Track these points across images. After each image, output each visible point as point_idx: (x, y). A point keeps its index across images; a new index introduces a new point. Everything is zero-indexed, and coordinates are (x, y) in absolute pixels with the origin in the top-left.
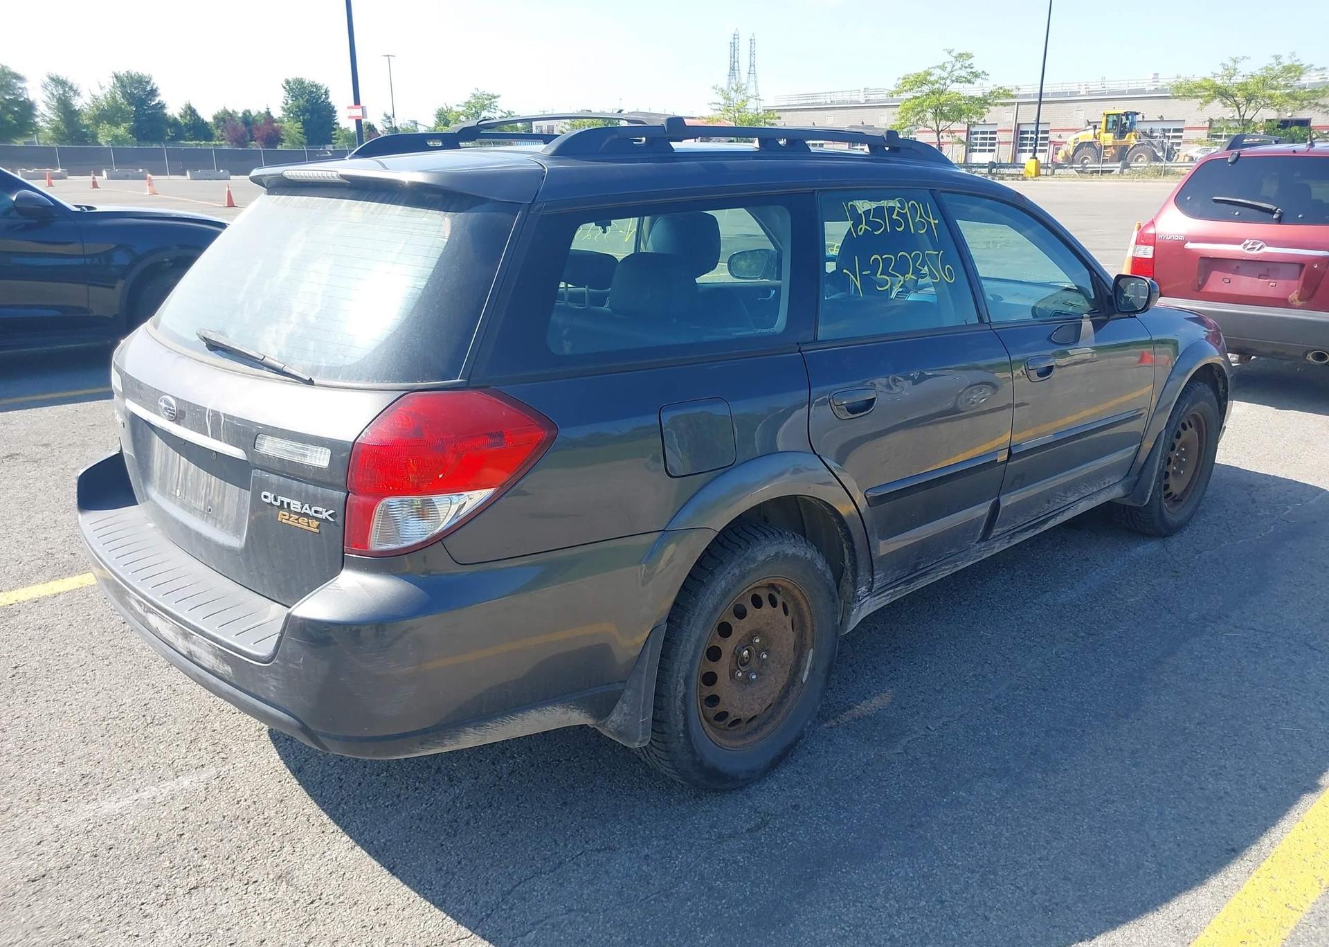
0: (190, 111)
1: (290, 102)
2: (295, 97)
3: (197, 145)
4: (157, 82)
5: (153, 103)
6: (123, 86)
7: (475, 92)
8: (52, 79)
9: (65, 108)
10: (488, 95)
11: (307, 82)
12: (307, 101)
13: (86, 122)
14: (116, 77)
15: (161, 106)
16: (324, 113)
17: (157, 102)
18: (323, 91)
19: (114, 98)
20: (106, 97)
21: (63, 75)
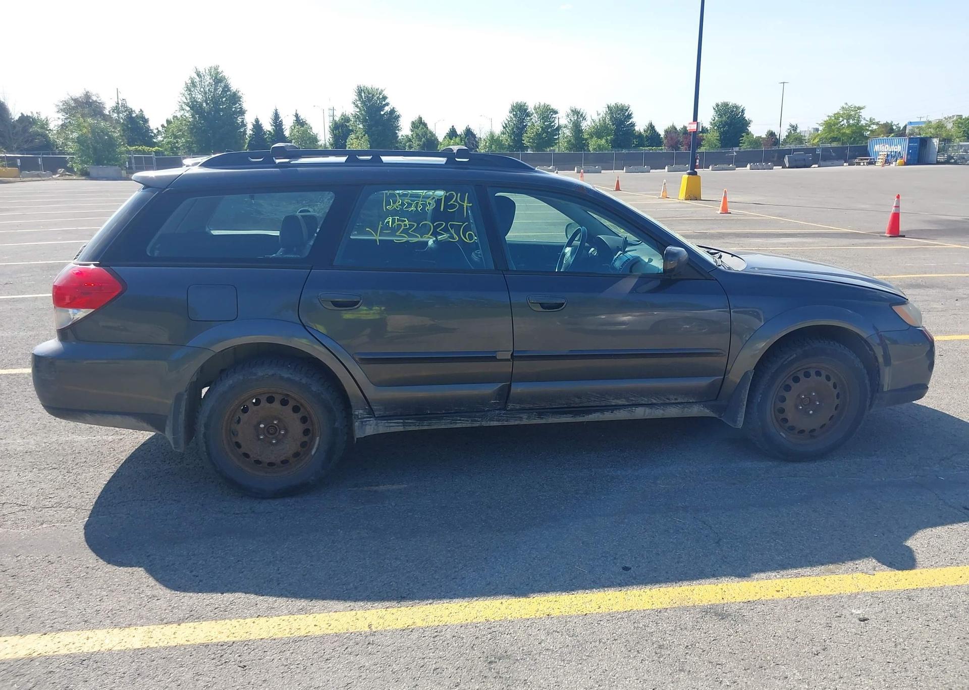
0: (651, 127)
1: (716, 119)
2: (721, 116)
3: (650, 150)
4: (632, 109)
5: (628, 123)
6: (611, 113)
7: (845, 106)
8: (572, 111)
9: (577, 128)
10: (855, 107)
11: (730, 104)
12: (728, 118)
13: (586, 137)
14: (608, 107)
15: (633, 125)
16: (738, 125)
17: (630, 122)
18: (741, 110)
19: (604, 121)
20: (599, 119)
21: (578, 108)
